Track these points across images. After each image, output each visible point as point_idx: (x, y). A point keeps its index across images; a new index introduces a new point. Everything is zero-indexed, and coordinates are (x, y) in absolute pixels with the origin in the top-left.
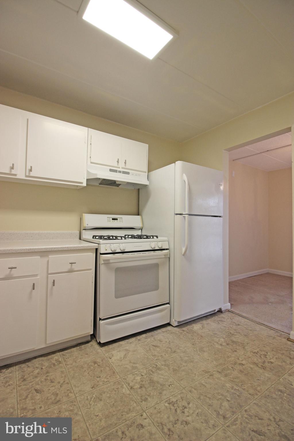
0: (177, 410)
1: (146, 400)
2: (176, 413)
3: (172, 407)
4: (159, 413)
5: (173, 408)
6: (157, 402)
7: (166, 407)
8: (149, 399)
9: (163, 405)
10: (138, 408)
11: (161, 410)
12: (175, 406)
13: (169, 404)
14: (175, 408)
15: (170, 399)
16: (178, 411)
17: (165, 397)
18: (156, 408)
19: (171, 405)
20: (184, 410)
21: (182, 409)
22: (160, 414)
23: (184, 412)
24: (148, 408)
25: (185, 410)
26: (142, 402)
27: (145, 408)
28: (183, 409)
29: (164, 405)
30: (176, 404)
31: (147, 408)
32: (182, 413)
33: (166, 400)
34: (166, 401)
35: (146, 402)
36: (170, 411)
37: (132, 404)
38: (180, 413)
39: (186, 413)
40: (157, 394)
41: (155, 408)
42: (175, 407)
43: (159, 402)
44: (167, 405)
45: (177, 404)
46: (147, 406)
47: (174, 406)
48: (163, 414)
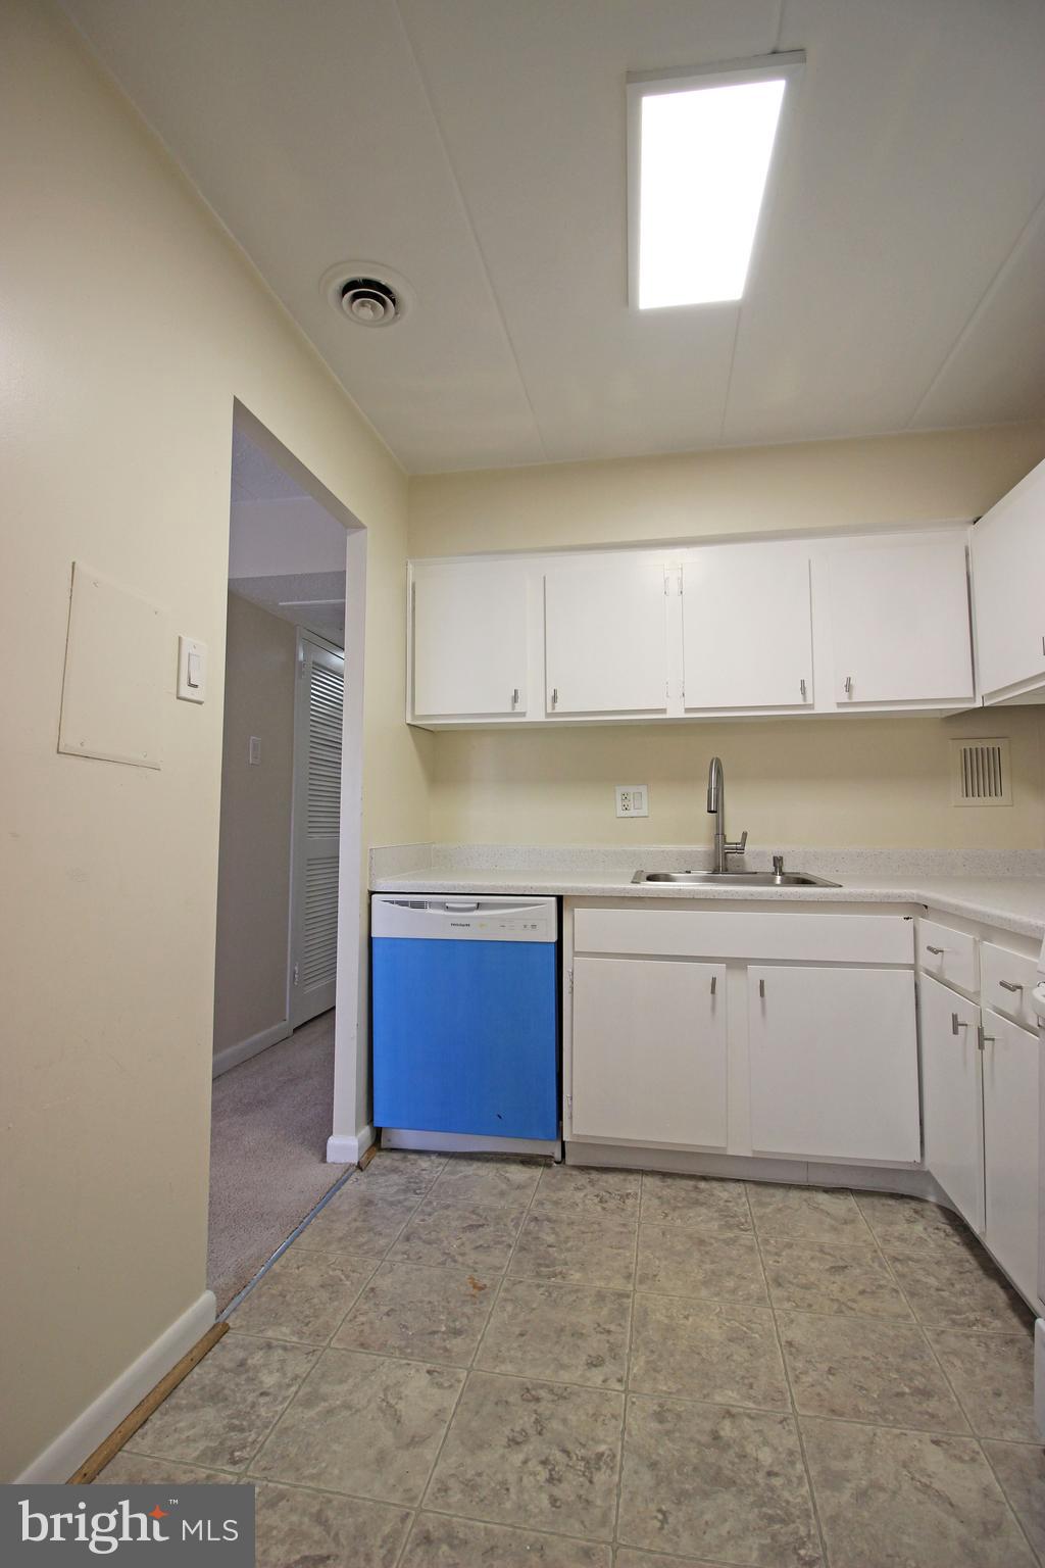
0: (565, 1456)
1: (660, 1417)
2: (559, 1446)
3: (582, 1452)
4: (594, 1415)
5: (577, 1452)
6: (630, 1435)
7: (598, 1442)
8: (654, 1425)
9: (609, 1440)
10: (647, 1387)
11: (599, 1423)
12: (580, 1463)
13: (600, 1456)
14: (575, 1458)
15: (612, 1468)
16: (559, 1456)
17: (630, 1464)
18: (613, 1421)
19: (593, 1456)
20: (550, 1471)
21: (557, 1469)
22: (591, 1412)
23: (544, 1463)
24: (629, 1404)
25: (547, 1470)
26: (661, 1405)
27: (634, 1400)
28: (554, 1469)
29: (605, 1442)
30: (583, 1469)
31: (633, 1403)
32: (547, 1459)
33: (619, 1457)
34: (614, 1456)
35: (651, 1412)
36: (577, 1439)
37: (670, 1383)
38: (549, 1455)
39: (533, 1465)
40: (659, 1455)
41: (614, 1417)
42: (578, 1459)
43: (626, 1438)
44: (602, 1448)
45: (581, 1473)
46: (635, 1407)
47: (583, 1459)
48: (583, 1417)
